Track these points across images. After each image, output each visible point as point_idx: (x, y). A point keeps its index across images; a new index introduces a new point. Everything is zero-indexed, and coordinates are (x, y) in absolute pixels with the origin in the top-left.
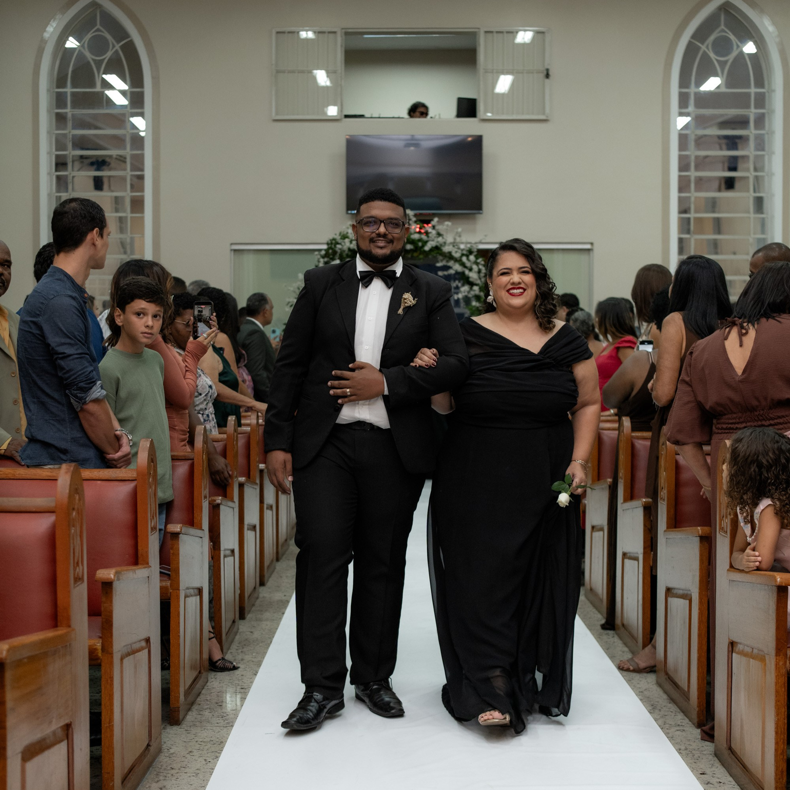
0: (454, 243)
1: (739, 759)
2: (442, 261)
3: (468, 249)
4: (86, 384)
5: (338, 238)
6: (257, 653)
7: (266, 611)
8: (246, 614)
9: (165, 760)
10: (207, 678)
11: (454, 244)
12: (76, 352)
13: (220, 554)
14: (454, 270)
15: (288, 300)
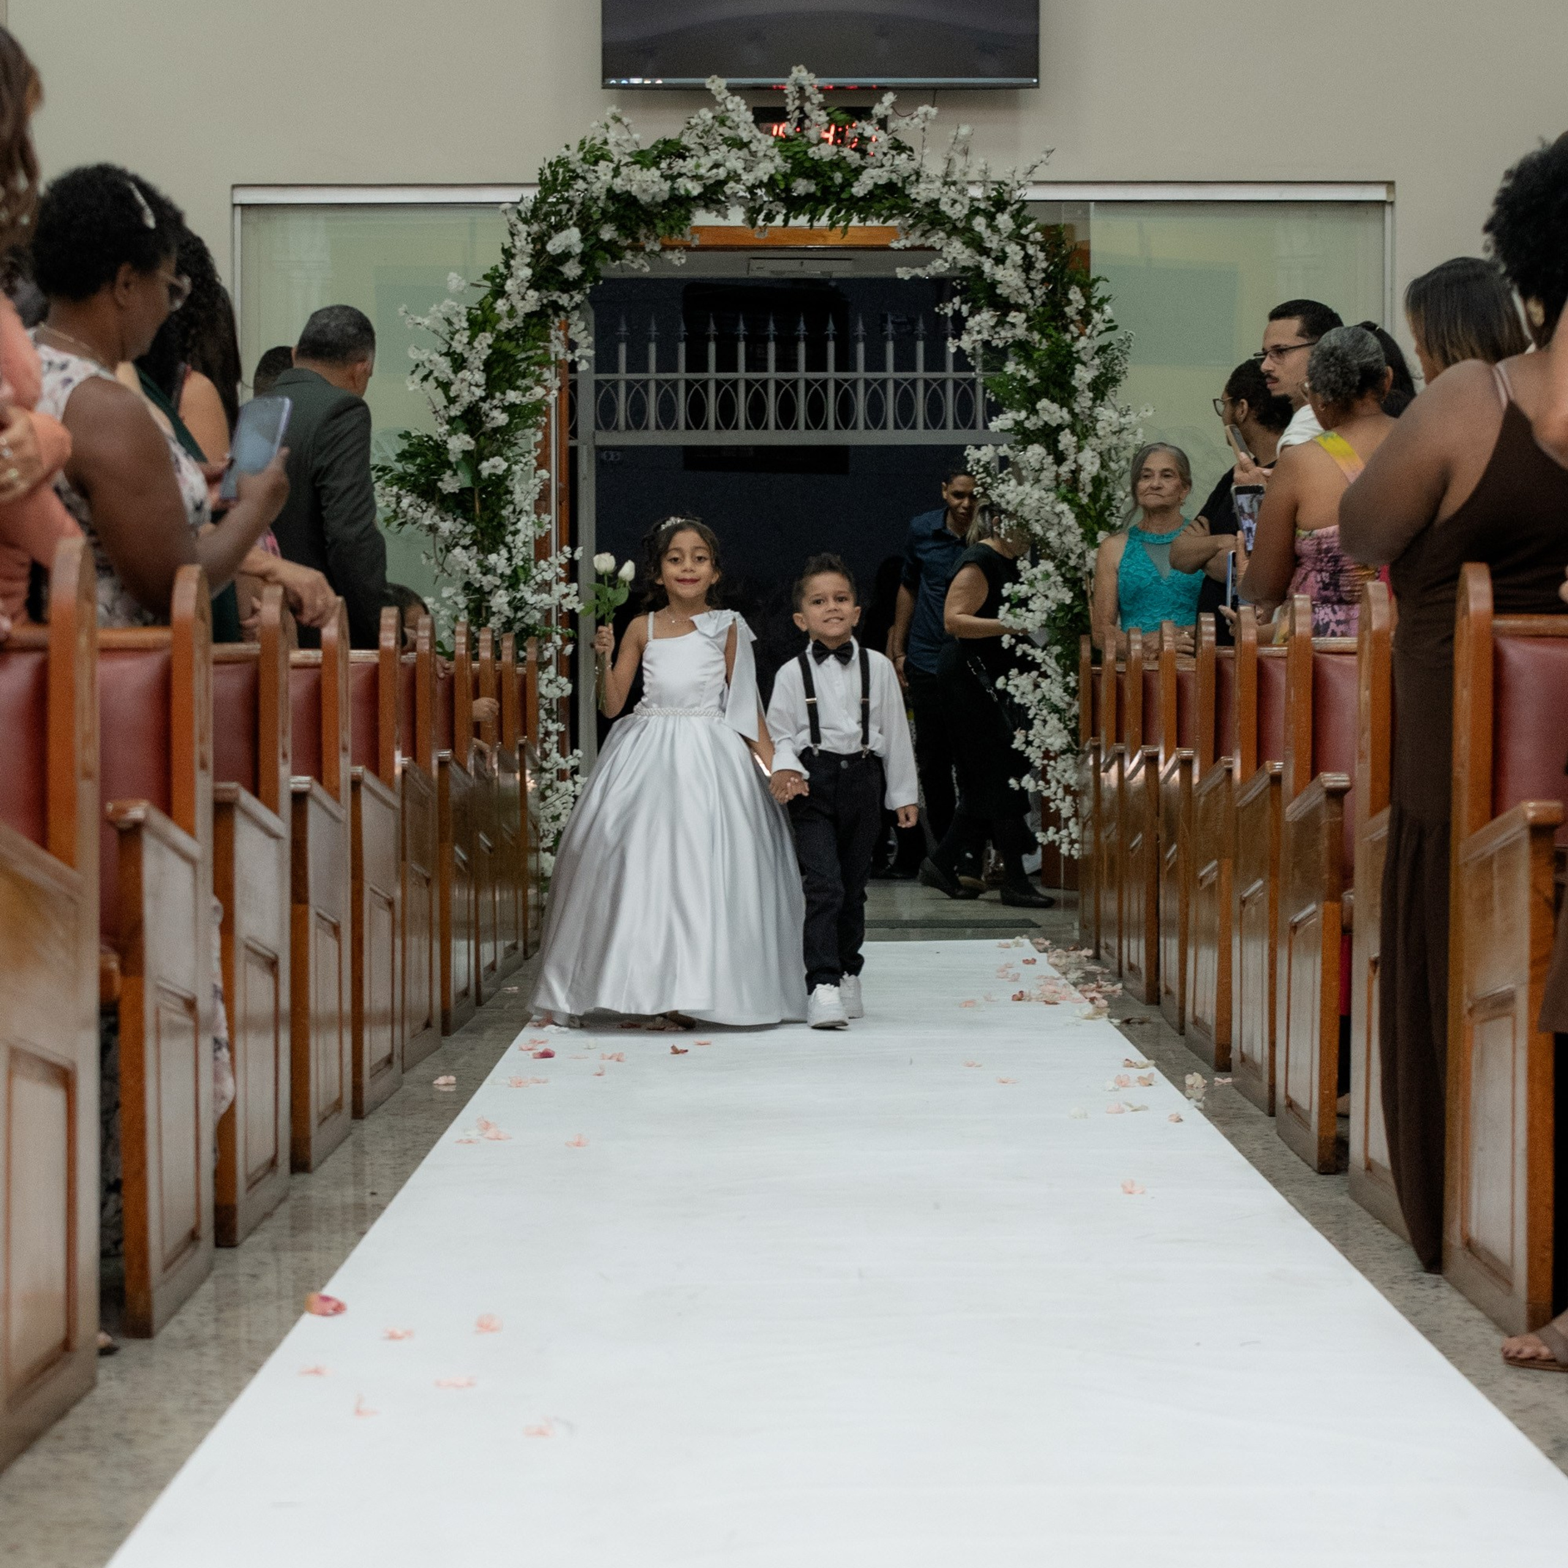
0: (948, 174)
2: (909, 229)
3: (989, 192)
5: (575, 157)
11: (947, 181)
14: (946, 261)
15: (414, 355)
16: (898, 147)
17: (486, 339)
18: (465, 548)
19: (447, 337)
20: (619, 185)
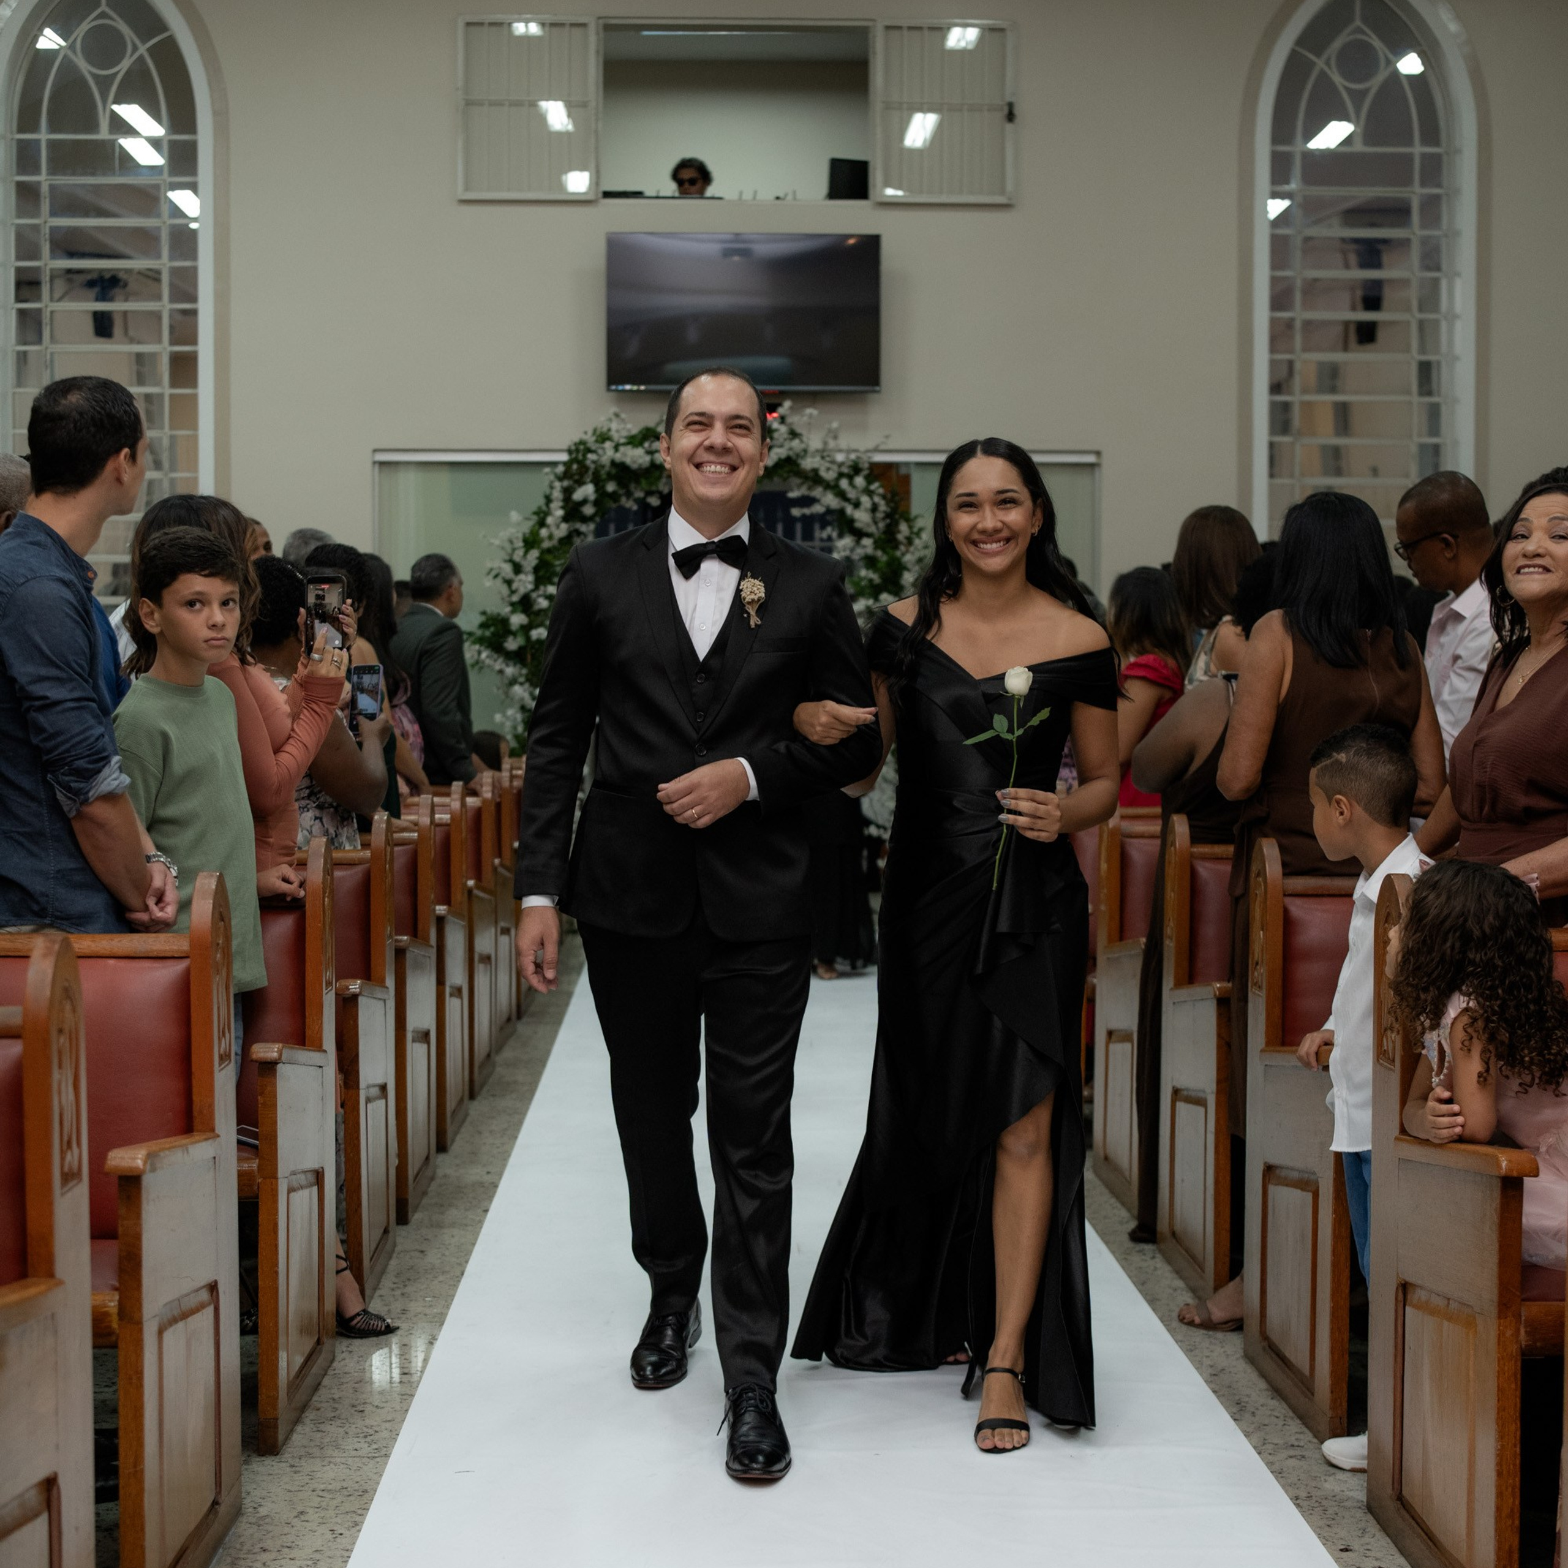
0: (823, 451)
1: (1420, 1521)
2: (799, 486)
3: (850, 463)
4: (90, 762)
5: (590, 439)
6: (434, 1297)
7: (450, 1205)
8: (410, 1214)
9: (251, 1531)
10: (333, 1353)
11: (823, 453)
12: (69, 697)
13: (358, 1095)
14: (823, 506)
15: (489, 565)
16: (794, 434)
17: (534, 554)
18: (521, 684)
19: (509, 550)
20: (618, 457)
